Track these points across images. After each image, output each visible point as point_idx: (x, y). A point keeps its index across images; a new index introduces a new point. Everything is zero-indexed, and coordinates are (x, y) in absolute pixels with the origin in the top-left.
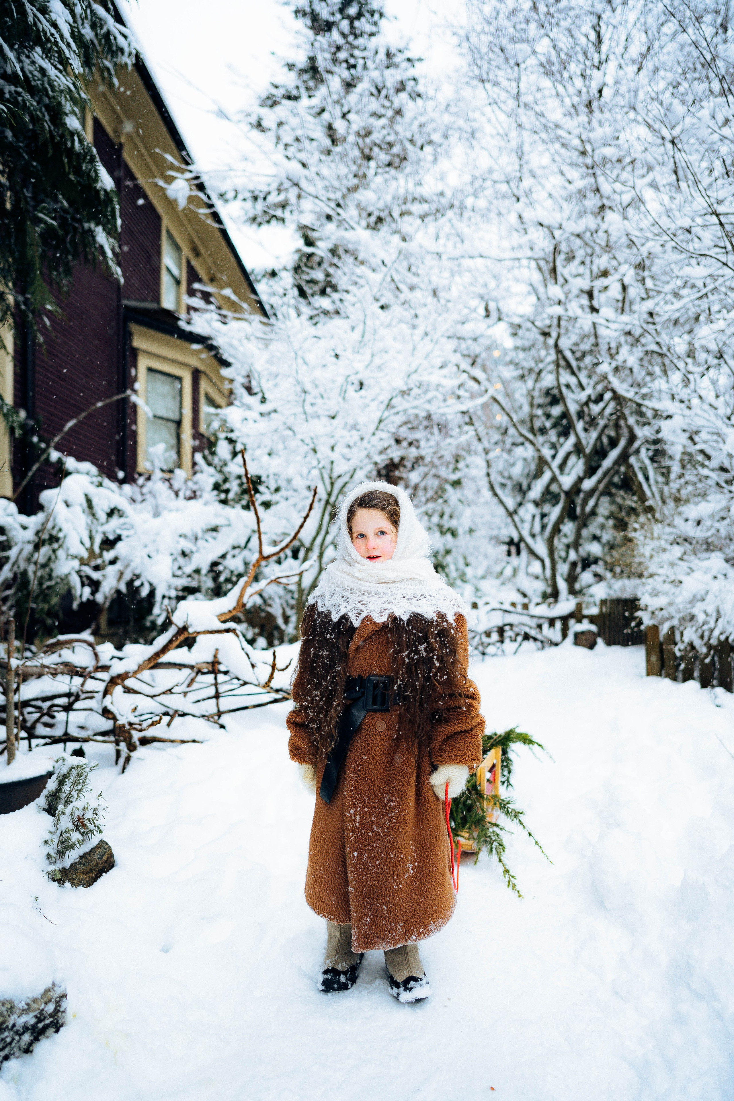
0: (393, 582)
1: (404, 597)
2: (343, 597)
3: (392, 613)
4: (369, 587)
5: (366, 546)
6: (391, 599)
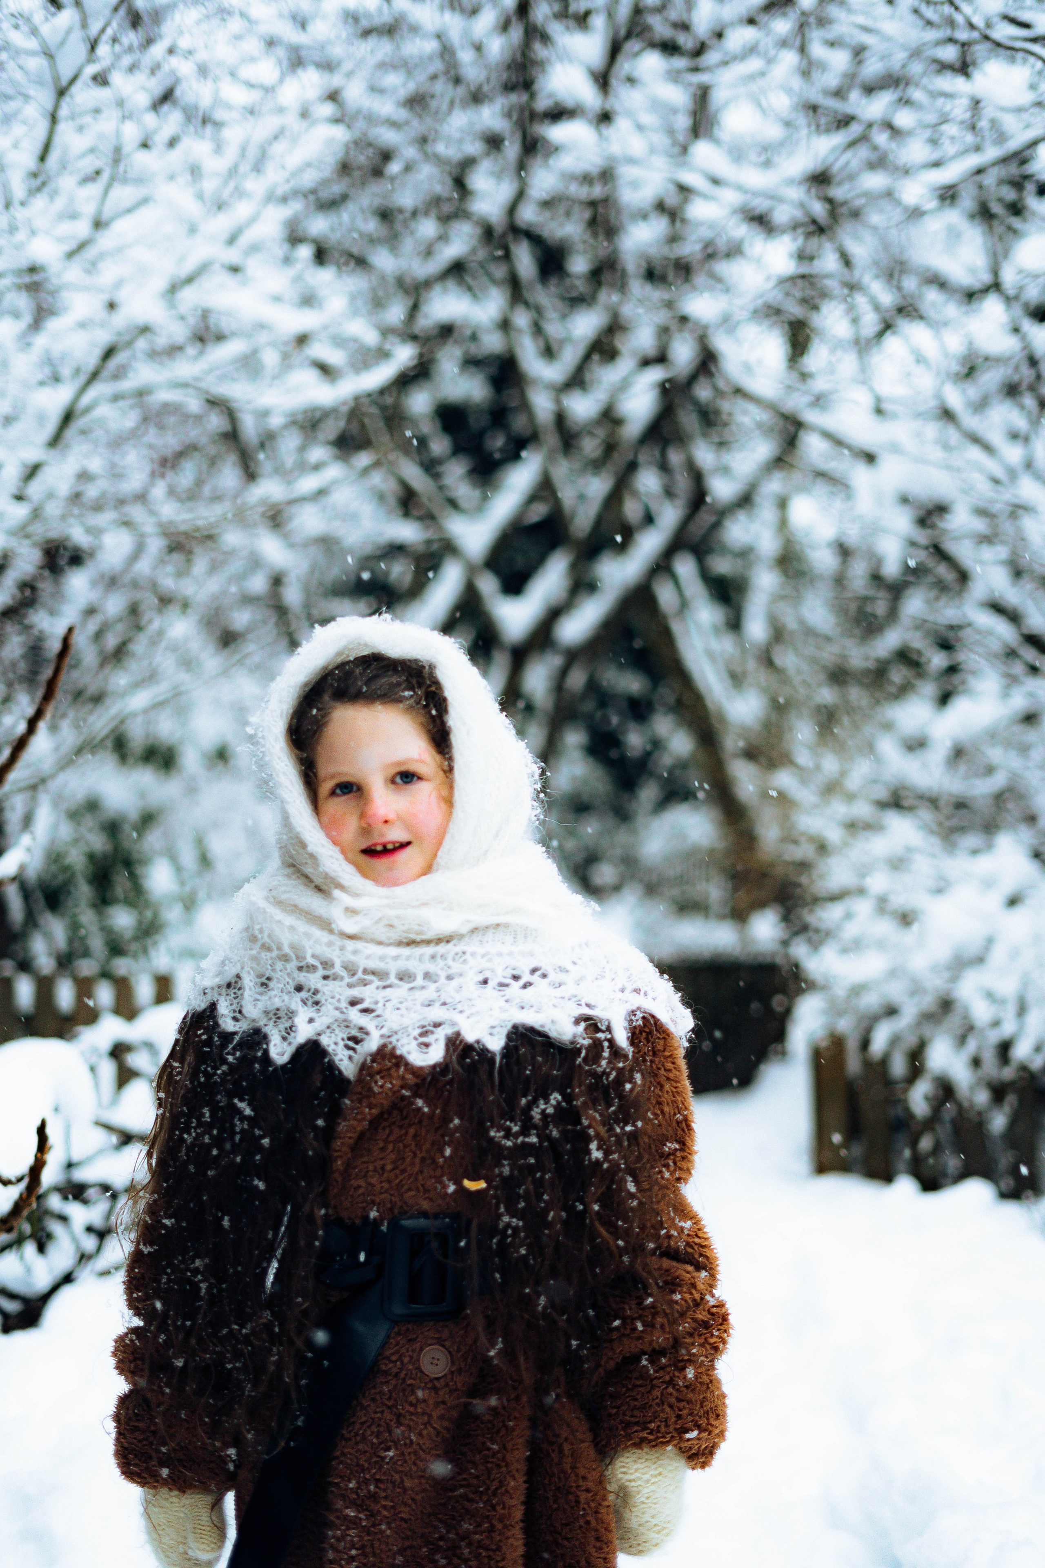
0: (447, 939)
1: (485, 982)
2: (299, 988)
3: (458, 1034)
4: (382, 958)
5: (362, 815)
6: (449, 990)
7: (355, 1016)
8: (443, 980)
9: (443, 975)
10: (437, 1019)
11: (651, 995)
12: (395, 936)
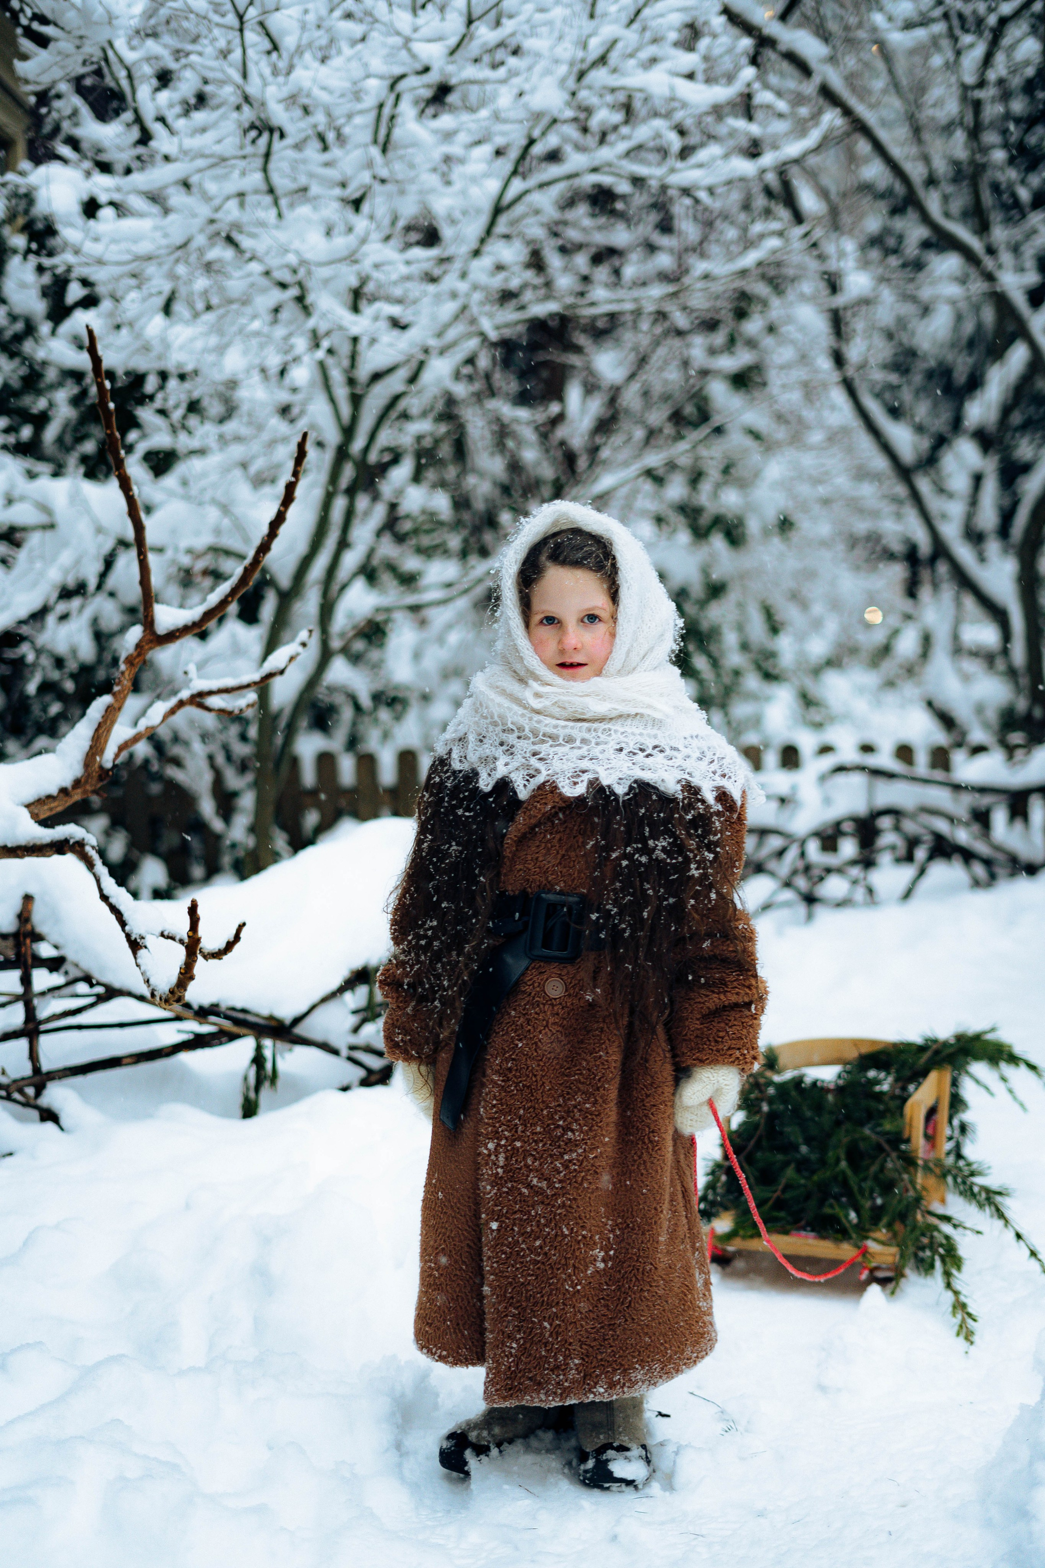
0: (601, 720)
1: (621, 750)
2: (502, 744)
3: (597, 779)
4: (556, 727)
5: (560, 642)
6: (596, 751)
7: (533, 761)
8: (593, 744)
9: (594, 741)
10: (585, 768)
11: (733, 779)
12: (565, 714)
